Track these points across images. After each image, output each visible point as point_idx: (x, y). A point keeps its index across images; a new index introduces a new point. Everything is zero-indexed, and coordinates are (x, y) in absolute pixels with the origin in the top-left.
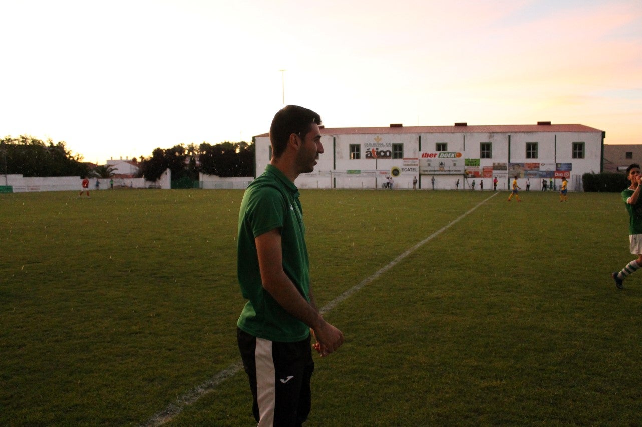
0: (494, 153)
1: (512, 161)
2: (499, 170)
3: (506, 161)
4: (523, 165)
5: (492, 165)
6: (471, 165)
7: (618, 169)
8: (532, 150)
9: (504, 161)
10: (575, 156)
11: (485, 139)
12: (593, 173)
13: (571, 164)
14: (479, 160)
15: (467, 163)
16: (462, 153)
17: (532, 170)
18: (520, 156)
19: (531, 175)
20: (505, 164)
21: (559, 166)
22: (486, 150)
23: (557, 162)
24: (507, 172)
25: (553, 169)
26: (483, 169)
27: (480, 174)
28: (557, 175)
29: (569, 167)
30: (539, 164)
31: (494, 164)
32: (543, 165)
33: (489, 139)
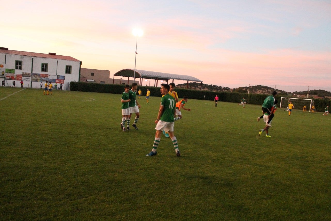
0: (23, 67)
1: (33, 72)
2: (26, 76)
3: (30, 72)
4: (39, 75)
5: (22, 74)
6: (9, 73)
7: (87, 80)
8: (45, 67)
9: (29, 72)
10: (67, 72)
11: (18, 58)
12: (75, 81)
13: (64, 76)
14: (14, 70)
15: (7, 71)
16: (4, 65)
17: (44, 78)
18: (38, 70)
19: (44, 80)
20: (29, 73)
21: (58, 77)
22: (19, 65)
23: (57, 75)
24: (30, 78)
25: (56, 78)
26: (17, 75)
27: (15, 78)
28: (57, 81)
29: (64, 78)
30: (48, 75)
31: (23, 73)
32: (50, 75)
33: (21, 58)
